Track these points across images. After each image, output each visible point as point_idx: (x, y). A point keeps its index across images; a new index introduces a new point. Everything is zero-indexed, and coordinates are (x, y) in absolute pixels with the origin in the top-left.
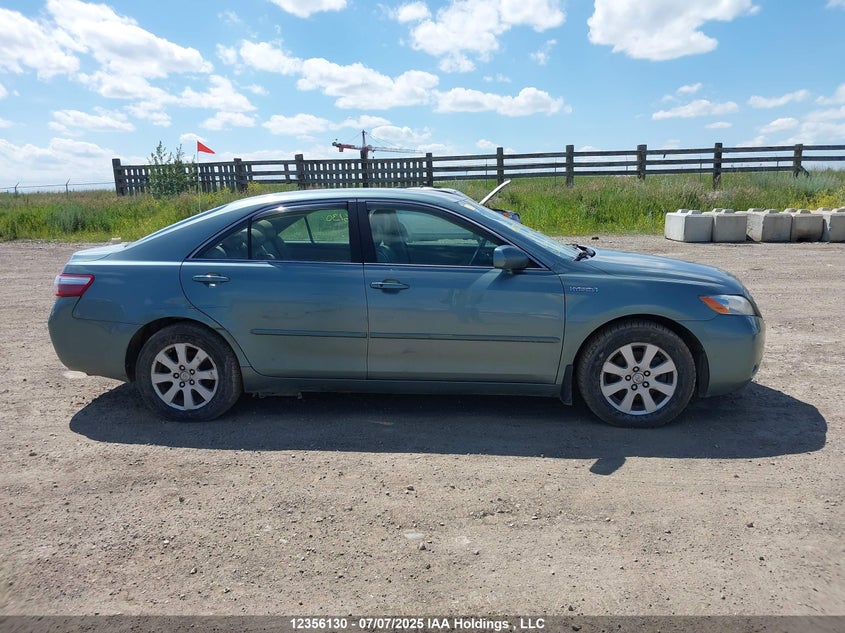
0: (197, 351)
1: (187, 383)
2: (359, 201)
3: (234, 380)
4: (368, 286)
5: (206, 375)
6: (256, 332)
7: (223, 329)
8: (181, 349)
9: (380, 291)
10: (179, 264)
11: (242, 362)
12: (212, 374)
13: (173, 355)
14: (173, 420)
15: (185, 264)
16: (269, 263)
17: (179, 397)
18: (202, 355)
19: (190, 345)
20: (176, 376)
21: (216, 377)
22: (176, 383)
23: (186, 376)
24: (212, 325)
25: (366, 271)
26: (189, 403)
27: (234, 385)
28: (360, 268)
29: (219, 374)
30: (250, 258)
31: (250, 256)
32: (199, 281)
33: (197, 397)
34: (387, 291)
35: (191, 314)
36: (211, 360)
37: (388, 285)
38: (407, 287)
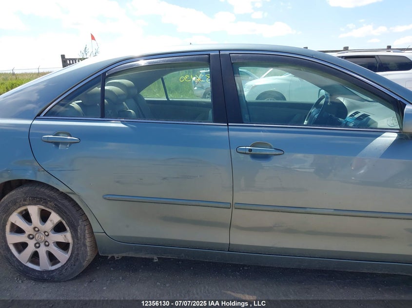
0: (50, 213)
1: (42, 245)
2: (222, 53)
3: (88, 244)
4: (233, 151)
5: (60, 237)
6: (108, 198)
7: (74, 193)
8: (34, 211)
9: (248, 157)
10: (29, 122)
11: (96, 228)
12: (66, 237)
13: (27, 217)
14: (30, 278)
15: (36, 122)
16: (123, 122)
17: (35, 257)
18: (55, 218)
19: (43, 208)
20: (31, 237)
21: (70, 240)
22: (31, 244)
23: (40, 237)
24: (62, 189)
25: (230, 132)
26: (45, 264)
27: (88, 249)
28: (223, 130)
29: (73, 237)
30: (103, 116)
31: (103, 115)
32: (48, 141)
33: (52, 258)
34: (255, 156)
35: (41, 178)
36: (64, 222)
37: (257, 150)
38: (280, 151)
